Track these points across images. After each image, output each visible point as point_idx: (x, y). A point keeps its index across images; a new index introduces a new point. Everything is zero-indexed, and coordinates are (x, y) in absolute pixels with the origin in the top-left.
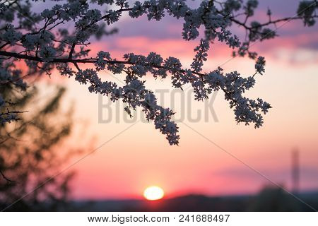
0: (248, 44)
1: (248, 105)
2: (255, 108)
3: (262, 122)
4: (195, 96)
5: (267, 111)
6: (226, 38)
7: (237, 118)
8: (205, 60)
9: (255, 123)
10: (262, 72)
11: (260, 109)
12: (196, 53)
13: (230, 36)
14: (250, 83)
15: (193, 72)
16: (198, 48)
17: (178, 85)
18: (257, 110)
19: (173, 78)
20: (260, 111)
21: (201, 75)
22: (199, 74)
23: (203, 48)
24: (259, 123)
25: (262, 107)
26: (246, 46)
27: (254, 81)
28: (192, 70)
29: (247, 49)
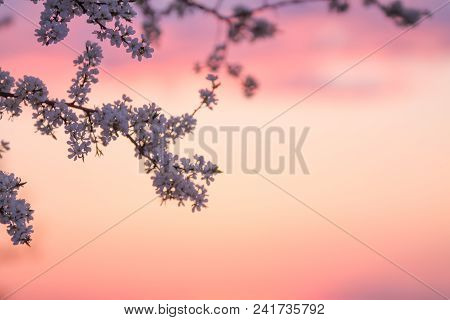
0: (223, 47)
1: (177, 167)
2: (190, 173)
3: (206, 201)
4: (70, 150)
5: (212, 180)
6: (123, 40)
7: (160, 192)
8: (95, 81)
9: (193, 202)
10: (212, 104)
11: (199, 175)
12: (76, 69)
13: (132, 37)
14: (186, 124)
15: (72, 105)
16: (80, 60)
17: (47, 131)
18: (195, 178)
19: (35, 116)
20: (198, 180)
21: (88, 112)
22: (84, 110)
23: (90, 58)
24: (199, 201)
25: (204, 172)
26: (220, 53)
27: (194, 122)
28: (70, 101)
29: (222, 58)
